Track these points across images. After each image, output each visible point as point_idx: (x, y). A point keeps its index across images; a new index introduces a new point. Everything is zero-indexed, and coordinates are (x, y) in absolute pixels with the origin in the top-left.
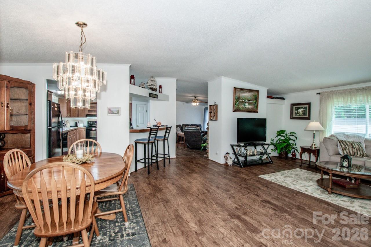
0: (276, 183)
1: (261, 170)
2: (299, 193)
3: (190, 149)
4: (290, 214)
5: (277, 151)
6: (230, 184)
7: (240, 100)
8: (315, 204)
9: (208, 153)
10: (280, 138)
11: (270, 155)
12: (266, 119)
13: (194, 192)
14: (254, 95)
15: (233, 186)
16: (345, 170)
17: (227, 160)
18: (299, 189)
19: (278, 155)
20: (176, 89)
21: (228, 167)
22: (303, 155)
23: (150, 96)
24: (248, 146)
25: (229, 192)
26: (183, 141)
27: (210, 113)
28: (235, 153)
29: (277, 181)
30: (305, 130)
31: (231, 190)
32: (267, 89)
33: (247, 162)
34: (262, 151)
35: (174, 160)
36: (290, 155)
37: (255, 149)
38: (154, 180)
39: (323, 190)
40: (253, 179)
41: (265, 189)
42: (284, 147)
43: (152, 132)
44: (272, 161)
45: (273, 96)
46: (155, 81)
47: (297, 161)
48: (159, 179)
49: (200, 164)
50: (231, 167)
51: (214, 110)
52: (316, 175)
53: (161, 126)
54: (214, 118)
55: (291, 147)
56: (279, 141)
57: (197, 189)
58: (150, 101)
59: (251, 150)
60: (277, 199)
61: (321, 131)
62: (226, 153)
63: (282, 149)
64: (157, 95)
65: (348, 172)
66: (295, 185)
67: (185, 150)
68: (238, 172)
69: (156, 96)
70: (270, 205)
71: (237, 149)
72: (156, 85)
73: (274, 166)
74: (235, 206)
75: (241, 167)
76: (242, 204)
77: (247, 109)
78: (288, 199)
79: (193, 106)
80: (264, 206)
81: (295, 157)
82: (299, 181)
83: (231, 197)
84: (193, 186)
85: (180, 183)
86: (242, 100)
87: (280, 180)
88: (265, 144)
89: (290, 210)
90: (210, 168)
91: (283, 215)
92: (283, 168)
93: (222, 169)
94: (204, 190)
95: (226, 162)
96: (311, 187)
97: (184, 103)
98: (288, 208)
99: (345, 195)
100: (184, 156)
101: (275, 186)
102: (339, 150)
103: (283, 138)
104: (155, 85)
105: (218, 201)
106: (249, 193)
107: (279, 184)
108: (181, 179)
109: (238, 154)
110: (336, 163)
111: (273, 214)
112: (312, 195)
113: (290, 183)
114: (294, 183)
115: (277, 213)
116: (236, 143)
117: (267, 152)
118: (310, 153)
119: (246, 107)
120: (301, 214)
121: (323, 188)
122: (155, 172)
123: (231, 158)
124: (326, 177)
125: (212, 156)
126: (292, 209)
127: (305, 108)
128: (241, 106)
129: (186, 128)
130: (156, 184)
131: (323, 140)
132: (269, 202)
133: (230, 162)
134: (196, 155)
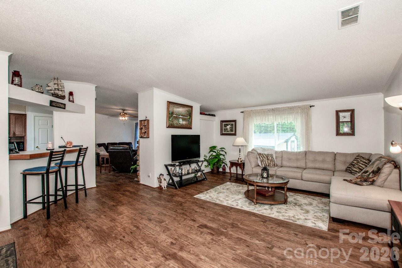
0: (211, 201)
1: (196, 189)
2: (232, 208)
3: (117, 173)
4: (226, 235)
5: (209, 166)
6: (165, 213)
7: (174, 115)
8: (245, 218)
9: (138, 177)
10: (212, 154)
11: (204, 172)
12: (199, 135)
13: (119, 233)
14: (188, 111)
15: (167, 214)
16: (265, 180)
17: (161, 182)
18: (231, 205)
19: (211, 170)
20: (96, 99)
21: (162, 190)
22: (232, 169)
23: (51, 105)
24: (182, 165)
25: (163, 224)
26: (107, 163)
27: (141, 129)
28: (169, 174)
29: (212, 199)
30: (233, 146)
31: (166, 219)
32: (200, 105)
33: (182, 182)
34: (197, 168)
35: (94, 190)
36: (221, 170)
37: (190, 167)
38: (57, 226)
39: (250, 201)
40: (189, 201)
41: (201, 210)
42: (216, 162)
43: (53, 156)
44: (206, 178)
45: (206, 113)
46: (62, 85)
47: (226, 174)
48: (65, 224)
49: (128, 191)
50: (166, 190)
51: (146, 126)
52: (243, 186)
53: (72, 146)
54: (144, 135)
55: (221, 162)
56: (211, 157)
57: (122, 228)
58: (55, 112)
59: (186, 168)
60: (213, 220)
61: (244, 146)
62: (160, 175)
63: (214, 164)
64: (65, 105)
65: (267, 183)
66: (228, 200)
67: (110, 175)
68: (173, 196)
69: (62, 106)
70: (206, 230)
71: (171, 169)
72: (64, 90)
73: (207, 182)
74: (170, 240)
75: (176, 188)
76: (178, 236)
77: (182, 125)
78: (223, 218)
79: (121, 121)
80: (202, 233)
81: (225, 171)
82: (231, 196)
83: (166, 230)
84: (117, 224)
85: (98, 225)
86: (176, 116)
87: (215, 197)
88: (199, 161)
89: (226, 231)
90: (142, 195)
91: (219, 238)
92: (216, 184)
93: (156, 194)
94: (132, 227)
95: (160, 185)
96: (241, 200)
97: (108, 116)
98: (224, 229)
99: (266, 203)
100: (108, 183)
101: (210, 205)
102: (259, 162)
103: (214, 154)
104: (61, 91)
105: (150, 240)
106: (185, 219)
107: (214, 202)
108: (100, 217)
109: (173, 174)
110: (256, 175)
111: (210, 241)
112: (243, 209)
113: (223, 199)
114: (227, 199)
115: (214, 238)
116: (170, 163)
117: (201, 169)
118: (237, 167)
119: (180, 122)
120: (235, 233)
121: (250, 200)
122: (60, 214)
123: (165, 180)
124: (251, 188)
125: (143, 179)
126: (227, 229)
127: (232, 125)
128: (175, 122)
129: (111, 148)
130: (60, 233)
131: (247, 154)
132: (206, 226)
133: (164, 184)
134: (125, 180)
